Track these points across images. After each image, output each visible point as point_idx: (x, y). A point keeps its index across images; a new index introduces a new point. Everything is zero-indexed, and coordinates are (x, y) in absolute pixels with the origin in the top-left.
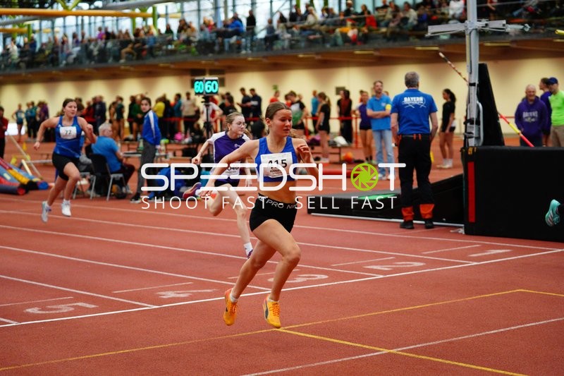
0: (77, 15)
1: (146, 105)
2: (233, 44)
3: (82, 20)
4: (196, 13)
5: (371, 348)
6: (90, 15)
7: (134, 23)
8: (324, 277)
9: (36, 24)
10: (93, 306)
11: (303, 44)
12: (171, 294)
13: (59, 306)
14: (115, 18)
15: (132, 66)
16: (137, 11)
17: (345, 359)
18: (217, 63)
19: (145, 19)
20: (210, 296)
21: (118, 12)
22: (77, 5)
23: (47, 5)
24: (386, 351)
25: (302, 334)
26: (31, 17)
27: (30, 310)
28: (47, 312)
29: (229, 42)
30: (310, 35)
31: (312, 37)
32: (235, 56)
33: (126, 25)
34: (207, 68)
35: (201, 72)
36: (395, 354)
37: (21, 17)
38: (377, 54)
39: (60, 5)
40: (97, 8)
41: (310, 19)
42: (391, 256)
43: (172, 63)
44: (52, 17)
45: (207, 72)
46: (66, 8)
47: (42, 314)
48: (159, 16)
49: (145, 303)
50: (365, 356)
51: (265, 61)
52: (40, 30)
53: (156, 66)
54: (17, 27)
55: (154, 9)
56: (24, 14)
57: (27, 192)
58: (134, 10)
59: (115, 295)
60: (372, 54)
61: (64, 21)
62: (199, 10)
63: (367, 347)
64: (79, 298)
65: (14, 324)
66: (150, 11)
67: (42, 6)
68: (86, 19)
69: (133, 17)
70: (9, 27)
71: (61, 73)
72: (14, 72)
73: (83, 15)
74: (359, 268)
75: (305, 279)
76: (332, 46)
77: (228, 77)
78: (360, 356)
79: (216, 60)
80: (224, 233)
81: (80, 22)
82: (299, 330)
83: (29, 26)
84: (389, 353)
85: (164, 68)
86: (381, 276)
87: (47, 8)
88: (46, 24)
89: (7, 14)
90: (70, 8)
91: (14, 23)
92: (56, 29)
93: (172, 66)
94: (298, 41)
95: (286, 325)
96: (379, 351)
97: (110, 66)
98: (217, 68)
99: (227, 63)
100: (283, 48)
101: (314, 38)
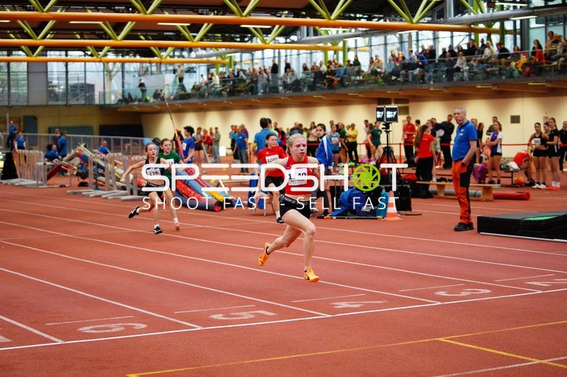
0: (274, 49)
1: (320, 130)
2: (416, 75)
3: (279, 53)
4: (382, 47)
5: (524, 358)
6: (286, 49)
7: (326, 56)
8: (487, 291)
9: (237, 57)
10: (273, 314)
11: (480, 76)
12: (344, 305)
13: (242, 314)
14: (309, 51)
15: (323, 95)
16: (329, 45)
17: (499, 368)
18: (401, 93)
19: (336, 52)
20: (380, 306)
21: (312, 45)
22: (274, 39)
23: (246, 39)
24: (538, 361)
25: (462, 344)
26: (233, 50)
27: (214, 317)
28: (230, 319)
29: (412, 73)
30: (488, 67)
31: (489, 69)
32: (418, 86)
33: (319, 57)
34: (393, 98)
35: (388, 101)
36: (545, 365)
37: (224, 50)
38: (549, 85)
39: (259, 40)
40: (293, 42)
42: (552, 273)
43: (360, 93)
44: (251, 50)
45: (393, 101)
46: (264, 41)
47: (225, 320)
48: (349, 50)
49: (320, 312)
50: (517, 365)
51: (446, 91)
52: (241, 61)
53: (346, 95)
54: (219, 59)
55: (344, 43)
56: (226, 47)
57: (223, 209)
58: (326, 44)
59: (293, 305)
60: (544, 85)
61: (263, 53)
62: (386, 44)
63: (520, 357)
64: (260, 306)
65: (199, 328)
66: (341, 44)
67: (242, 41)
68: (283, 52)
69: (325, 50)
70: (214, 59)
71: (259, 101)
72: (217, 99)
73: (279, 49)
74: (521, 284)
75: (470, 293)
77: (411, 105)
78: (513, 366)
79: (401, 90)
81: (277, 55)
82: (459, 340)
83: (231, 57)
84: (540, 364)
85: (353, 97)
86: (540, 292)
87: (247, 42)
88: (246, 56)
89: (211, 47)
90: (267, 42)
91: (217, 55)
92: (255, 61)
93: (360, 95)
94: (476, 73)
95: (448, 335)
96: (531, 361)
97: (304, 94)
98: (401, 97)
99: (411, 93)
100: (462, 79)
101: (491, 71)
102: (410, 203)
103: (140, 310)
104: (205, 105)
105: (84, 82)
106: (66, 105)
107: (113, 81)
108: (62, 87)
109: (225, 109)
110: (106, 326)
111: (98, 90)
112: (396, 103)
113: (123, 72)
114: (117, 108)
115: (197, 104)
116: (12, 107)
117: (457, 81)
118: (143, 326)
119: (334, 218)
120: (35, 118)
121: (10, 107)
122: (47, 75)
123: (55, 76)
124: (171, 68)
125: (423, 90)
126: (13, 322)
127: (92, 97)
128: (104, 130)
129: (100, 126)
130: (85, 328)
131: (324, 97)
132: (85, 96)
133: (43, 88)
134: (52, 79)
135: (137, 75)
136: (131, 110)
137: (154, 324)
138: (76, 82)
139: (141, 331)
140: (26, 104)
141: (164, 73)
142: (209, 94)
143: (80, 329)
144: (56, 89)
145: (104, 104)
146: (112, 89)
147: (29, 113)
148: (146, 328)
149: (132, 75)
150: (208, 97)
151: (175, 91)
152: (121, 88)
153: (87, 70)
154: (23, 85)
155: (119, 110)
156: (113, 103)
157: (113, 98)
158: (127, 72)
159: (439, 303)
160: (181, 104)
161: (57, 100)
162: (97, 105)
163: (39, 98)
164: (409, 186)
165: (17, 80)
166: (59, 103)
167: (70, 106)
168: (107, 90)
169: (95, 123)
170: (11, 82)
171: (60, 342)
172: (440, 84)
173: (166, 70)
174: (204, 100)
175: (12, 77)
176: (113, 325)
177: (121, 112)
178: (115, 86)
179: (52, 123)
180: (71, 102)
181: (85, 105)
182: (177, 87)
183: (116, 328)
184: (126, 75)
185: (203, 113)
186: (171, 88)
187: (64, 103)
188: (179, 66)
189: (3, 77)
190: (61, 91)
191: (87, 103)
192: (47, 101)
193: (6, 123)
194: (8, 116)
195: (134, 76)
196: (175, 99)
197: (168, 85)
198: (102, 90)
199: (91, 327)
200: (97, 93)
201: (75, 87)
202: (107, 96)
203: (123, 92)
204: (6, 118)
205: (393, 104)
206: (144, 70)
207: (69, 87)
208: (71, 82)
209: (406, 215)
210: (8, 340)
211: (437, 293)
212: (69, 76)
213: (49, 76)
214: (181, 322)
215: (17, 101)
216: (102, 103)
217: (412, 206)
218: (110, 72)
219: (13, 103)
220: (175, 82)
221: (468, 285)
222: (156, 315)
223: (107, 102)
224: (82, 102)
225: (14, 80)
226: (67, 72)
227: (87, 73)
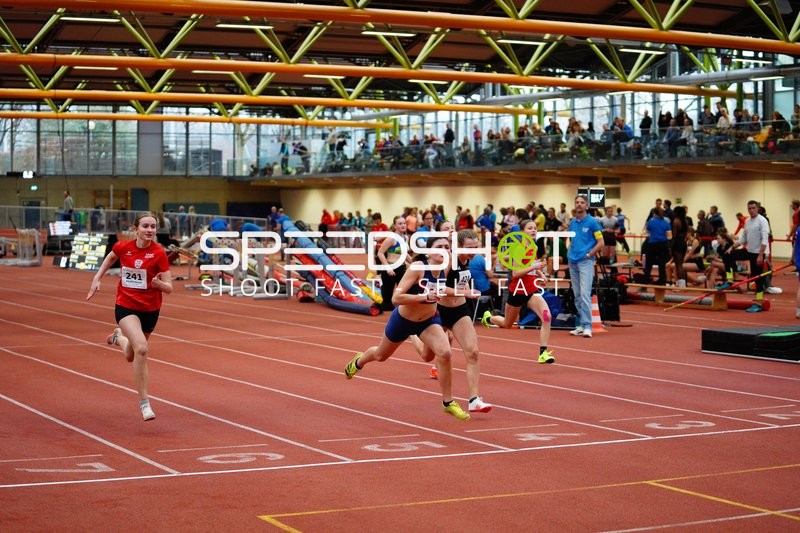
0: (451, 110)
2: (630, 148)
3: (457, 116)
4: (588, 111)
5: (752, 508)
6: (466, 110)
7: (516, 121)
8: (711, 424)
9: (403, 119)
10: (441, 446)
11: (712, 151)
12: (531, 437)
13: (402, 445)
14: (495, 115)
15: (511, 171)
16: (521, 107)
17: (721, 520)
18: (610, 171)
19: (529, 117)
20: (576, 439)
21: (498, 107)
22: (451, 98)
23: (416, 98)
24: (770, 513)
25: (676, 489)
26: (398, 111)
27: (368, 447)
28: (388, 450)
29: (625, 146)
30: (721, 140)
31: (722, 143)
32: (632, 162)
33: (507, 121)
34: (600, 176)
35: (594, 181)
36: (778, 517)
37: (387, 110)
38: (797, 165)
39: (431, 98)
40: (474, 102)
41: (722, 121)
42: (792, 403)
43: (558, 169)
44: (421, 111)
45: (600, 180)
46: (438, 101)
47: (382, 452)
48: (546, 114)
49: (500, 445)
50: (743, 517)
51: (667, 169)
52: (409, 125)
53: (541, 172)
54: (381, 122)
55: (540, 105)
56: (390, 107)
57: (381, 313)
58: (516, 106)
59: (467, 435)
60: (792, 165)
61: (436, 115)
62: (592, 108)
63: (748, 507)
64: (426, 436)
65: (349, 461)
66: (535, 107)
67: (410, 99)
68: (462, 115)
69: (515, 114)
70: (374, 121)
71: (430, 177)
72: (376, 173)
73: (457, 110)
74: (753, 416)
75: (688, 426)
76: (745, 154)
77: (623, 187)
78: (739, 517)
79: (611, 167)
80: (602, 368)
81: (454, 118)
82: (673, 484)
83: (395, 120)
84: (772, 515)
85: (550, 174)
86: (777, 427)
87: (417, 100)
88: (415, 119)
89: (371, 107)
90: (442, 102)
91: (378, 117)
92: (426, 125)
93: (559, 172)
94: (706, 147)
95: (659, 478)
96: (759, 512)
97: (487, 170)
98: (611, 176)
99: (623, 171)
100: (688, 155)
101: (725, 145)
102: (618, 311)
103: (276, 437)
104: (361, 180)
105: (208, 147)
106: (186, 176)
107: (245, 146)
108: (181, 153)
109: (386, 185)
110: (233, 455)
111: (226, 158)
112: (603, 183)
113: (258, 135)
114: (249, 182)
115: (351, 178)
116: (117, 177)
117: (683, 157)
118: (279, 457)
119: (522, 327)
120: (145, 192)
121: (114, 177)
122: (162, 137)
123: (173, 139)
124: (320, 132)
125: (639, 167)
126: (117, 447)
127: (218, 166)
128: (233, 209)
129: (228, 203)
130: (207, 457)
131: (512, 174)
132: (210, 164)
133: (158, 154)
134: (168, 142)
135: (276, 141)
136: (268, 184)
137: (292, 455)
138: (199, 147)
139: (276, 463)
140: (134, 173)
141: (310, 138)
142: (367, 166)
143: (201, 459)
144: (174, 156)
145: (234, 176)
146: (244, 157)
147: (139, 185)
148: (282, 460)
149: (269, 140)
150: (365, 170)
151: (324, 161)
152: (255, 156)
153: (213, 132)
154: (131, 150)
155: (252, 183)
156: (244, 174)
157: (245, 168)
158: (264, 136)
159: (650, 438)
160: (332, 178)
161: (175, 169)
162: (225, 177)
163: (151, 167)
164: (617, 290)
165: (125, 143)
166: (177, 173)
167: (191, 177)
168: (238, 158)
169: (221, 199)
170: (117, 146)
171: (176, 474)
172: (661, 160)
173: (313, 135)
174: (361, 174)
175: (118, 139)
176: (242, 455)
177: (254, 186)
178: (248, 153)
179: (168, 198)
180: (192, 172)
181: (209, 176)
182: (326, 157)
183: (245, 457)
184: (262, 139)
185: (357, 191)
186: (318, 157)
187: (184, 173)
188: (331, 130)
189: (107, 138)
190: (179, 157)
191: (213, 174)
192: (162, 171)
193: (109, 197)
194: (112, 187)
195: (272, 141)
196: (323, 171)
197: (315, 154)
198: (231, 158)
199: (214, 456)
200: (224, 162)
201: (197, 153)
202: (237, 164)
203: (258, 161)
204: (109, 191)
205: (600, 185)
206: (285, 133)
207: (190, 154)
208: (192, 147)
209: (613, 326)
210: (111, 470)
211: (647, 425)
212: (190, 139)
213: (165, 139)
214: (326, 453)
215: (124, 170)
216: (232, 174)
217: (621, 315)
218: (242, 135)
219: (119, 172)
220: (324, 149)
221: (687, 416)
222: (296, 443)
223: (238, 173)
224: (207, 173)
225: (120, 143)
226: (187, 134)
227: (213, 136)
